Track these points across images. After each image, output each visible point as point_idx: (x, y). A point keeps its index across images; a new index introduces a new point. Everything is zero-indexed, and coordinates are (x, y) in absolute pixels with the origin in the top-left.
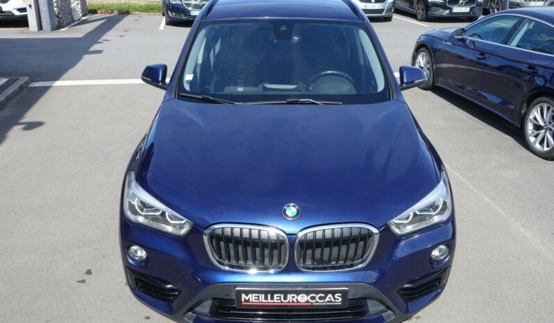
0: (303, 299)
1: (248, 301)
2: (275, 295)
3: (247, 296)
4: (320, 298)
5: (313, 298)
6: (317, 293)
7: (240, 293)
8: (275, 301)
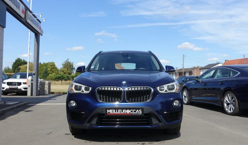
0: (128, 112)
1: (109, 113)
2: (119, 110)
3: (109, 110)
4: (134, 111)
5: (132, 111)
6: (133, 109)
7: (106, 109)
8: (119, 113)
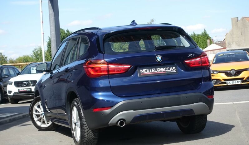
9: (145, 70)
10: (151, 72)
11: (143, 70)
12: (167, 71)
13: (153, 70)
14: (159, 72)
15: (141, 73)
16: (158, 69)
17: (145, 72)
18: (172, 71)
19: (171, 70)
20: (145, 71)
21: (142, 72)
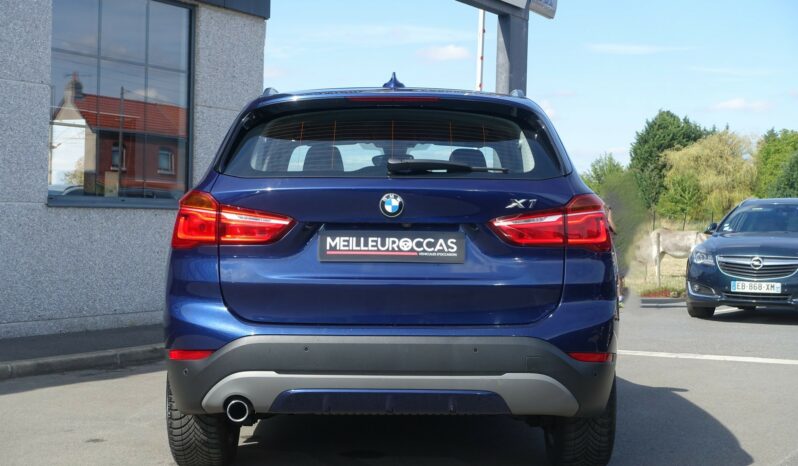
9: (342, 239)
10: (363, 248)
11: (337, 239)
12: (424, 251)
13: (370, 244)
14: (393, 250)
15: (328, 248)
16: (392, 239)
17: (342, 248)
18: (442, 251)
19: (438, 247)
20: (343, 243)
21: (333, 245)
